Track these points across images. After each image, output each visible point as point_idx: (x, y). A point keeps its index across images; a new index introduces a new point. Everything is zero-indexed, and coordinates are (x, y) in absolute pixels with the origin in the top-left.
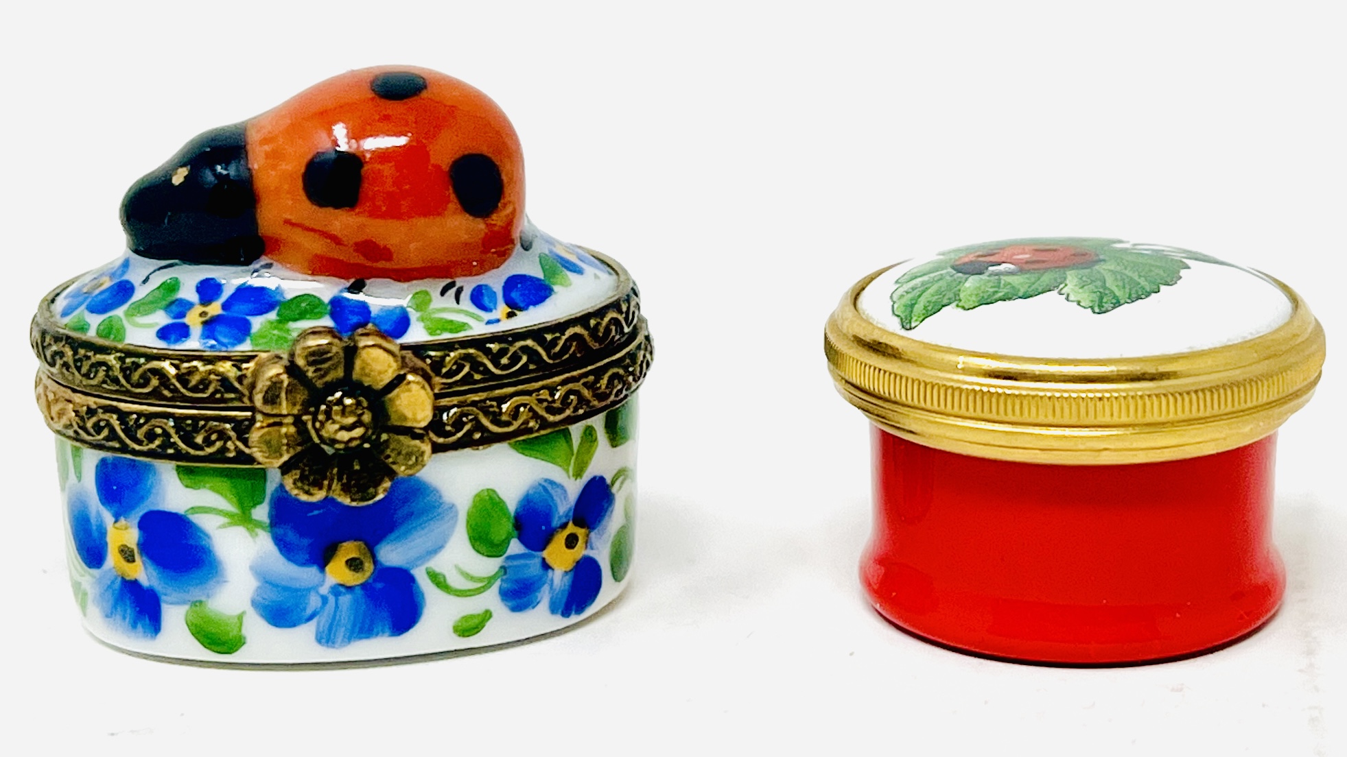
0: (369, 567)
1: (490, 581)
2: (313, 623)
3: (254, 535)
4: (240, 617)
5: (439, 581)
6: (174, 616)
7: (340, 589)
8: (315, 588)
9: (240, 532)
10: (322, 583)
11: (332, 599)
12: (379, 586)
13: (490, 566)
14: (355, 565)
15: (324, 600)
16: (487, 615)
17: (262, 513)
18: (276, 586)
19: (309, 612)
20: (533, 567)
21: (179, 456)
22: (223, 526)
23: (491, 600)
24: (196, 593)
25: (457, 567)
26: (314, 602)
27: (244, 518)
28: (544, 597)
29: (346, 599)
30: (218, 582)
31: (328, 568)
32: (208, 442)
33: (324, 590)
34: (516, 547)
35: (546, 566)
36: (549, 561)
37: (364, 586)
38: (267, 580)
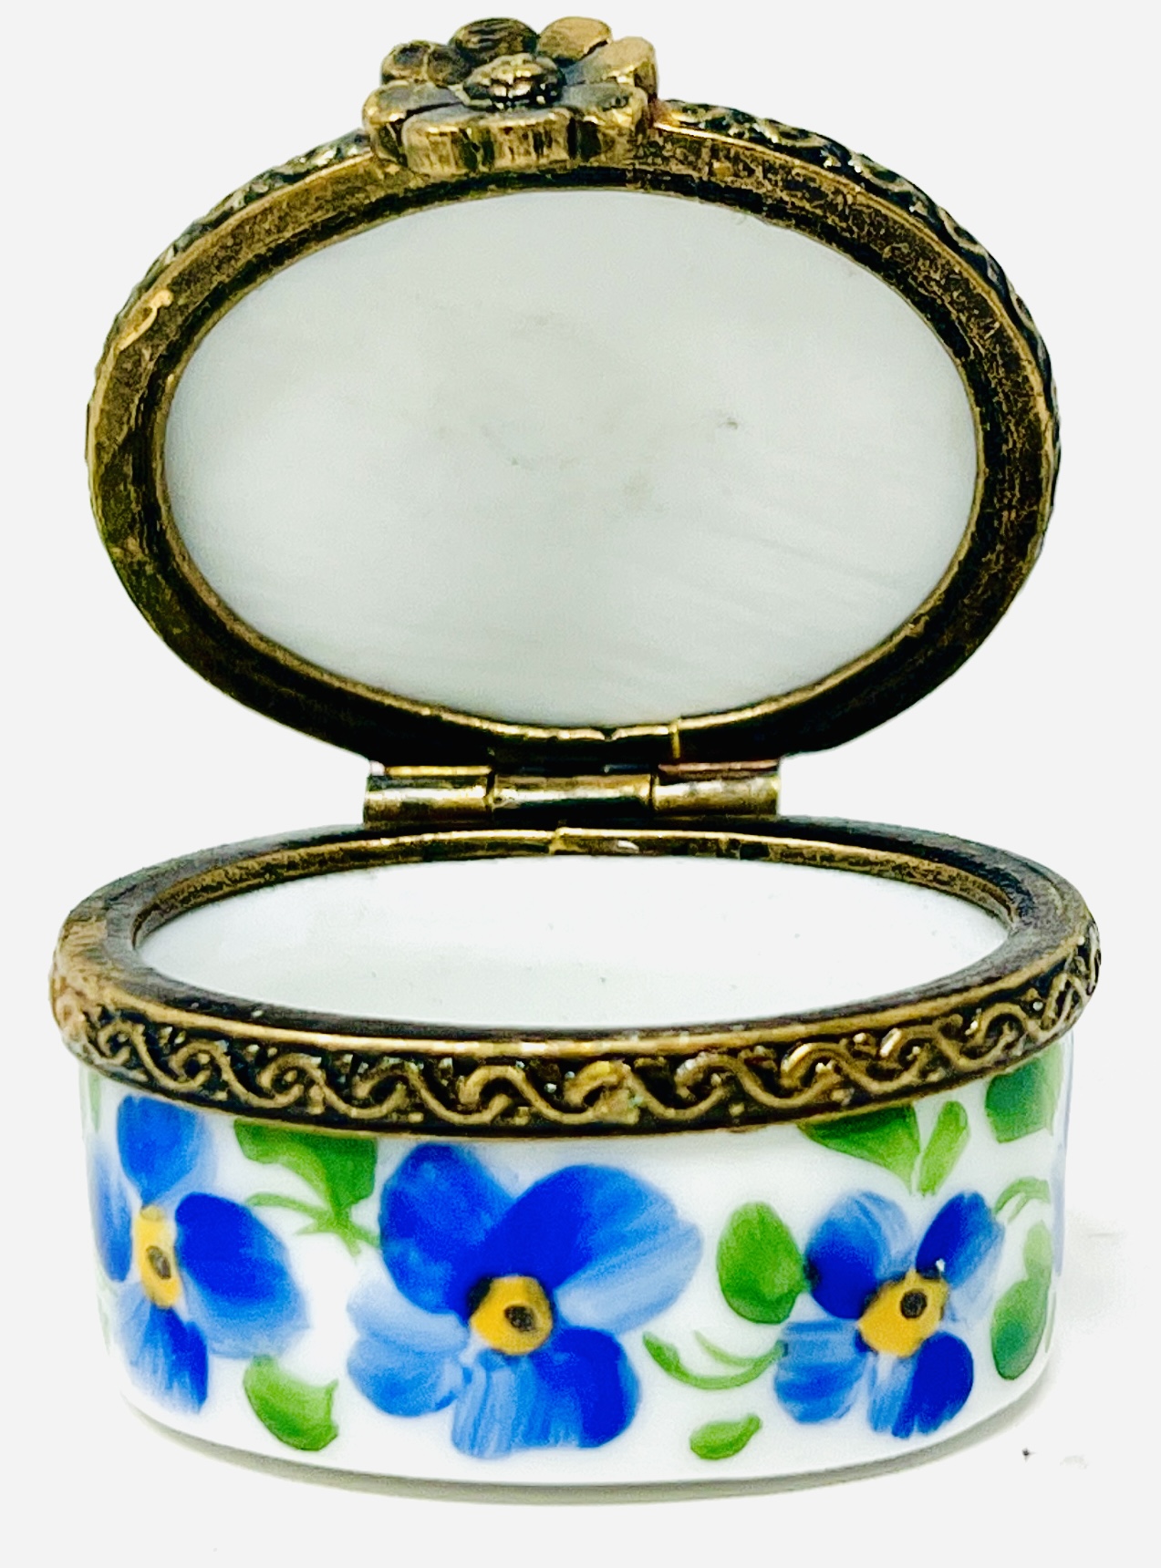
0: (543, 1322)
1: (758, 1366)
2: (447, 1415)
3: (354, 1252)
4: (330, 1392)
5: (665, 1358)
6: (226, 1374)
7: (493, 1358)
8: (453, 1353)
9: (330, 1244)
10: (465, 1345)
11: (480, 1375)
12: (560, 1358)
13: (759, 1339)
14: (519, 1317)
15: (468, 1376)
16: (752, 1426)
17: (368, 1213)
18: (386, 1341)
19: (442, 1392)
20: (838, 1346)
21: (233, 1105)
22: (305, 1231)
23: (760, 1398)
24: (262, 1344)
25: (698, 1336)
26: (450, 1378)
27: (338, 1220)
28: (859, 1401)
29: (504, 1378)
30: (298, 1328)
31: (475, 1320)
32: (280, 1085)
33: (468, 1357)
34: (806, 1309)
35: (862, 1346)
36: (870, 1338)
37: (537, 1357)
38: (375, 1334)
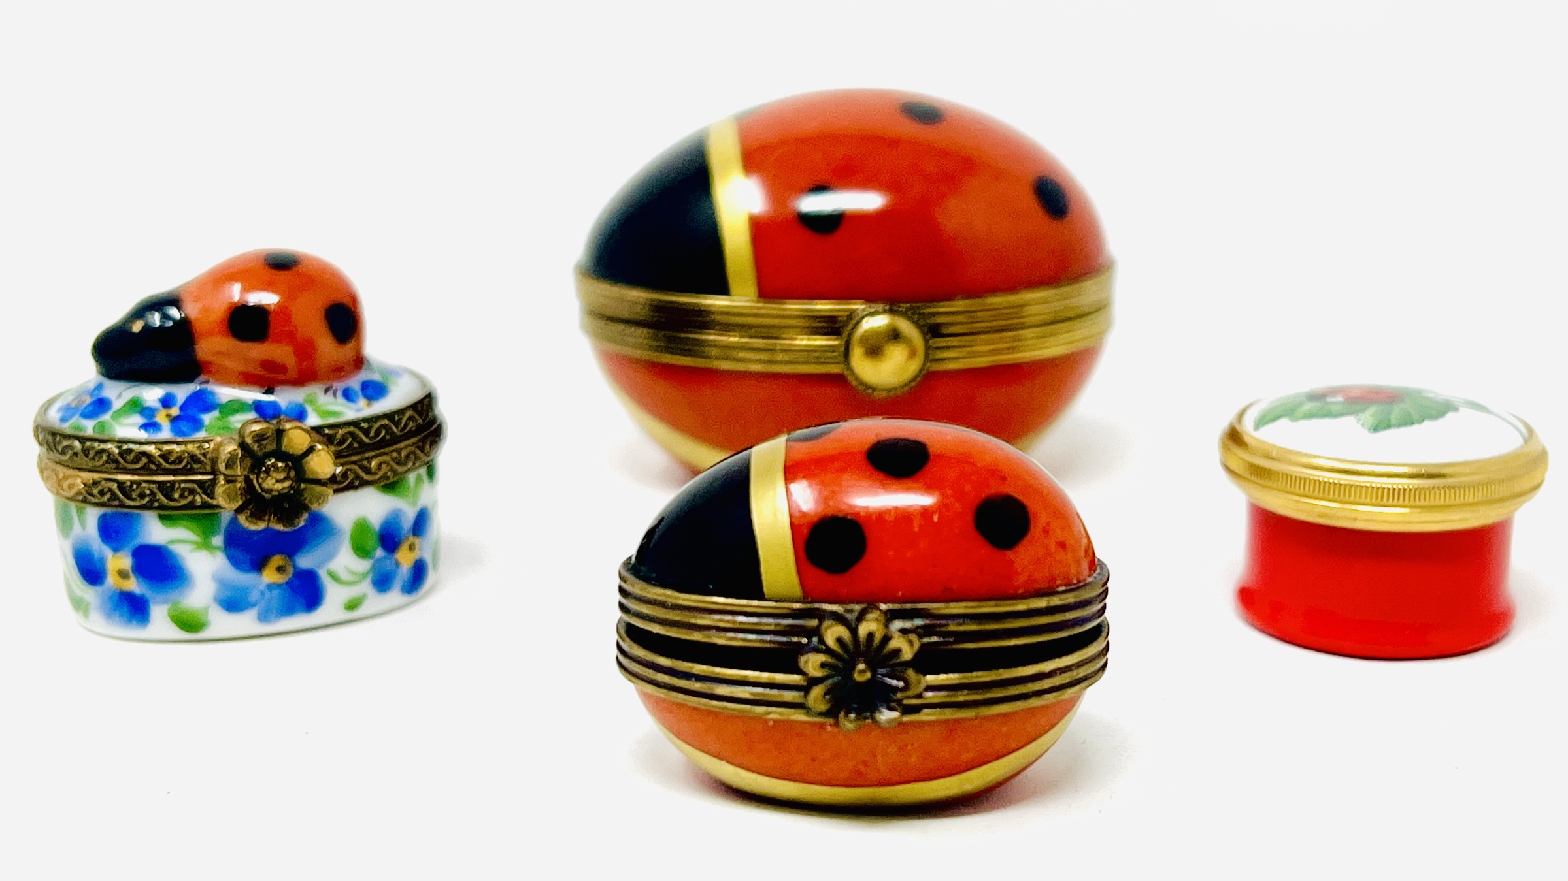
0: (290, 571)
1: (364, 575)
2: (255, 609)
3: (213, 555)
4: (206, 609)
5: (334, 577)
6: (159, 613)
7: (270, 587)
8: (255, 587)
9: (203, 554)
10: (260, 583)
11: (267, 593)
12: (297, 582)
13: (363, 565)
14: (280, 569)
15: (262, 593)
16: (364, 597)
17: (218, 540)
18: (229, 587)
19: (252, 601)
20: (388, 565)
21: (162, 507)
22: (192, 551)
23: (366, 587)
24: (173, 595)
25: (345, 567)
26: (255, 596)
27: (206, 545)
28: (398, 583)
29: (276, 593)
30: (190, 589)
31: (263, 573)
32: (182, 496)
33: (262, 587)
34: (380, 552)
35: (397, 564)
36: (399, 561)
37: (287, 583)
38: (222, 583)
